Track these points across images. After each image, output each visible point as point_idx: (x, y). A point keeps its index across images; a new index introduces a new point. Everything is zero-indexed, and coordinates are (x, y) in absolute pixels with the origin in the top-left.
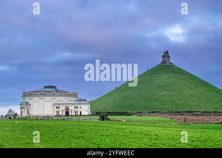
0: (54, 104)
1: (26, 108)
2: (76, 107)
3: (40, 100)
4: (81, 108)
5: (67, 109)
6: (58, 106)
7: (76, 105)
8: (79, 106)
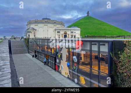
0: (55, 30)
1: (33, 32)
2: (72, 32)
3: (45, 26)
4: (75, 32)
5: (65, 33)
6: (59, 31)
7: (72, 31)
8: (74, 31)
